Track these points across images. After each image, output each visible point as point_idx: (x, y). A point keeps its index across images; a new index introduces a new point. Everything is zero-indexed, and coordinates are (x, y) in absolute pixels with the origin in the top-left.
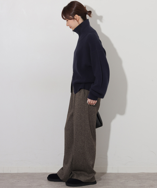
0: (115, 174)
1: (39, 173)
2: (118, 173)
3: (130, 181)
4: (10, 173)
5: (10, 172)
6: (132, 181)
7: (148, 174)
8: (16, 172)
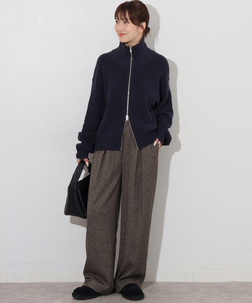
0: (189, 284)
1: (65, 284)
2: (194, 283)
3: (214, 296)
4: (18, 284)
5: (17, 282)
6: (217, 296)
7: (243, 284)
8: (28, 281)
